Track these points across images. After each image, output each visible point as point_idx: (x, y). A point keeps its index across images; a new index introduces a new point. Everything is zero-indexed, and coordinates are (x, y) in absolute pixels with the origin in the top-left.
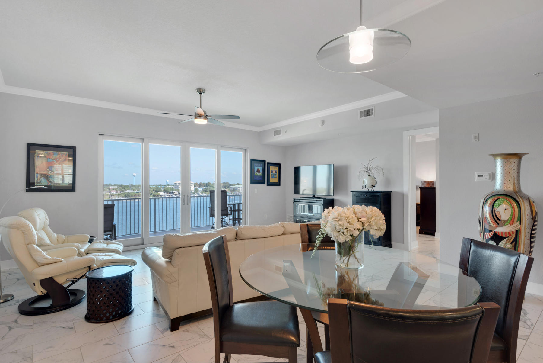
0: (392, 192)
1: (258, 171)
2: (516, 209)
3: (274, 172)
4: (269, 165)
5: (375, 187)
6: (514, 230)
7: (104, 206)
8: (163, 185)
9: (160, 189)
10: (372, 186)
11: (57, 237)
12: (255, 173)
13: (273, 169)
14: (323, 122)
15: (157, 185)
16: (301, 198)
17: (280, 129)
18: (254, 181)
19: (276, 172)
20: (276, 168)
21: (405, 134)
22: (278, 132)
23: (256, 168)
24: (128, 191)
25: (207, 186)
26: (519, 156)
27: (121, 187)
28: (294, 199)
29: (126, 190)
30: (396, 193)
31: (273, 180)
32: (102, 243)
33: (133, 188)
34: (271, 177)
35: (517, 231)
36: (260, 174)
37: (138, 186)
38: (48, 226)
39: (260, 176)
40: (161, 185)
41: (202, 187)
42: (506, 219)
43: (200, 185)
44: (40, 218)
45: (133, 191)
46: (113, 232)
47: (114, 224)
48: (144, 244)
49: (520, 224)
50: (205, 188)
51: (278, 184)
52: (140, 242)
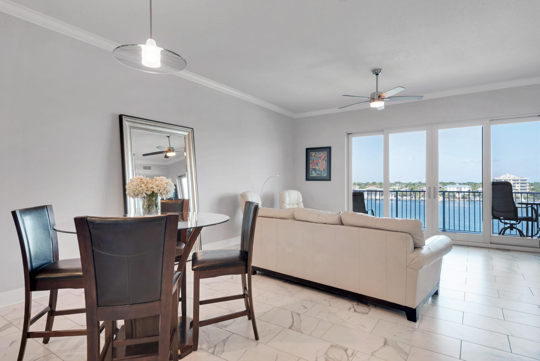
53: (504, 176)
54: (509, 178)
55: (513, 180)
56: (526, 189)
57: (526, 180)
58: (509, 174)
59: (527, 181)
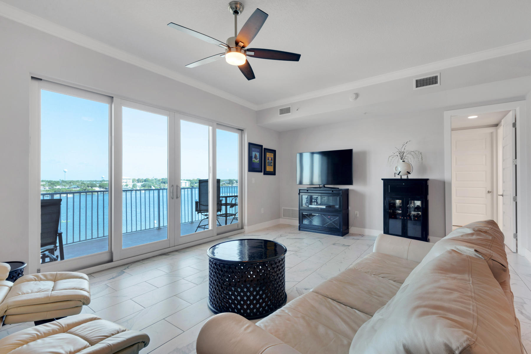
0: (428, 179)
1: (256, 157)
3: (270, 159)
4: (266, 151)
5: (410, 174)
7: (42, 203)
8: (98, 181)
9: (96, 185)
10: (407, 173)
12: (253, 160)
13: (269, 155)
14: (357, 95)
15: (92, 181)
16: (307, 188)
17: (289, 107)
19: (272, 160)
21: (447, 114)
22: (285, 111)
23: (254, 153)
24: (58, 187)
25: (145, 182)
27: (49, 183)
28: (300, 190)
29: (55, 186)
30: (435, 181)
31: (269, 169)
32: (41, 280)
33: (64, 183)
34: (268, 166)
36: (258, 161)
37: (69, 182)
39: (258, 163)
40: (96, 181)
41: (140, 183)
43: (138, 181)
45: (64, 187)
46: (58, 244)
47: (59, 232)
48: (114, 260)
50: (144, 184)
51: (273, 173)
52: (106, 258)
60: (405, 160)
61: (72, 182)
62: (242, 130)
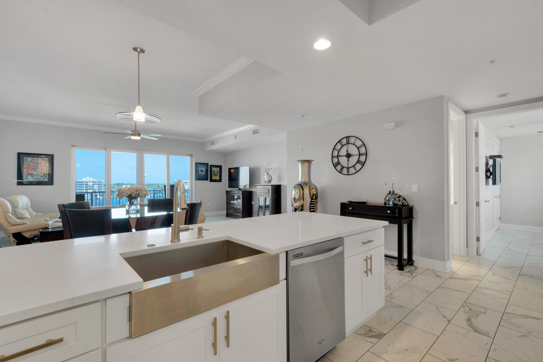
0: (281, 185)
1: (202, 171)
2: (302, 192)
4: (211, 166)
5: (271, 182)
6: (301, 204)
10: (269, 181)
11: (36, 214)
12: (199, 173)
13: (215, 169)
14: (235, 137)
17: (214, 141)
18: (199, 178)
19: (217, 172)
20: (218, 169)
23: (200, 169)
26: (309, 162)
28: (227, 191)
31: (215, 178)
34: (214, 176)
35: (302, 205)
36: (204, 173)
38: (30, 207)
39: (204, 175)
42: (297, 198)
44: (22, 201)
49: (303, 201)
51: (220, 181)
53: (85, 178)
54: (89, 180)
55: (92, 182)
56: (102, 189)
57: (101, 182)
58: (89, 177)
59: (103, 183)
60: (268, 173)
61: (150, 185)
62: (192, 155)
